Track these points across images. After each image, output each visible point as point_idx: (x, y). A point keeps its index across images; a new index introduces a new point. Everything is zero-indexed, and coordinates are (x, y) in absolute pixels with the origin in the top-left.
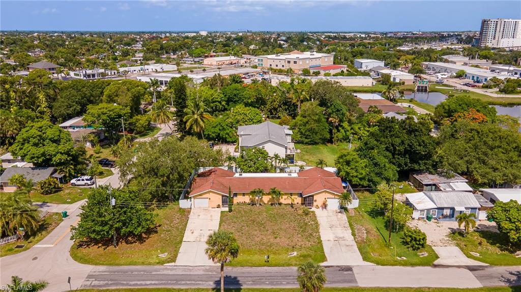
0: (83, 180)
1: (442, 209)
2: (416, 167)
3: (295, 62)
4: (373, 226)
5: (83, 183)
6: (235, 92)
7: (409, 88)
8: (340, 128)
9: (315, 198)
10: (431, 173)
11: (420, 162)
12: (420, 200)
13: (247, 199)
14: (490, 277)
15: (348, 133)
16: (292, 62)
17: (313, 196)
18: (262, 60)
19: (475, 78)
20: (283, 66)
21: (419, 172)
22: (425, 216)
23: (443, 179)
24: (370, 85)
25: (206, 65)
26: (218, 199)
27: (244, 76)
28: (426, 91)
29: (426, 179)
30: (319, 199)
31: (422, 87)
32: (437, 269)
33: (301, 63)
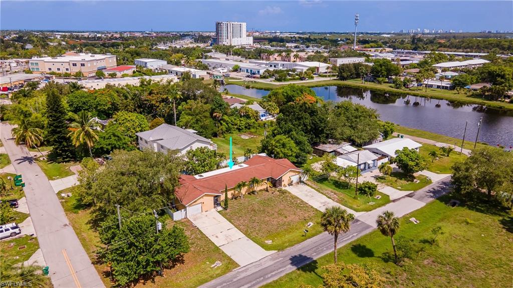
0: (7, 230)
3: (83, 65)
5: (8, 233)
9: (283, 178)
10: (323, 143)
11: (320, 136)
14: (422, 197)
18: (37, 64)
19: (249, 71)
23: (336, 146)
26: (210, 201)
28: (222, 84)
29: (325, 148)
33: (89, 65)
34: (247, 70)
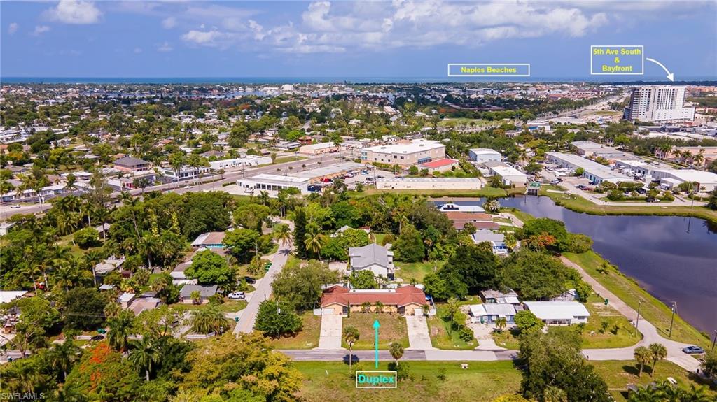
1: (491, 316)
2: (482, 285)
3: (402, 158)
4: (444, 327)
6: (343, 210)
7: (519, 191)
8: (434, 248)
9: (406, 308)
10: (494, 290)
11: (486, 281)
12: (478, 309)
13: (359, 309)
14: (505, 355)
15: (440, 253)
16: (399, 157)
17: (404, 307)
18: (366, 153)
19: (593, 178)
20: (389, 161)
21: (485, 289)
22: (479, 321)
23: (501, 294)
24: (479, 188)
25: (302, 153)
26: (340, 309)
27: (347, 175)
28: (536, 194)
29: (488, 294)
30: (409, 309)
31: (533, 190)
32: (476, 352)
33: (408, 158)
34: (591, 177)
